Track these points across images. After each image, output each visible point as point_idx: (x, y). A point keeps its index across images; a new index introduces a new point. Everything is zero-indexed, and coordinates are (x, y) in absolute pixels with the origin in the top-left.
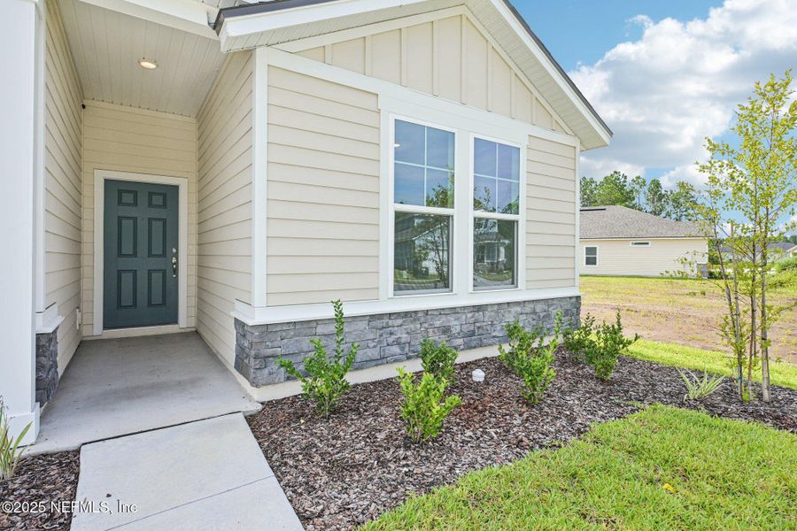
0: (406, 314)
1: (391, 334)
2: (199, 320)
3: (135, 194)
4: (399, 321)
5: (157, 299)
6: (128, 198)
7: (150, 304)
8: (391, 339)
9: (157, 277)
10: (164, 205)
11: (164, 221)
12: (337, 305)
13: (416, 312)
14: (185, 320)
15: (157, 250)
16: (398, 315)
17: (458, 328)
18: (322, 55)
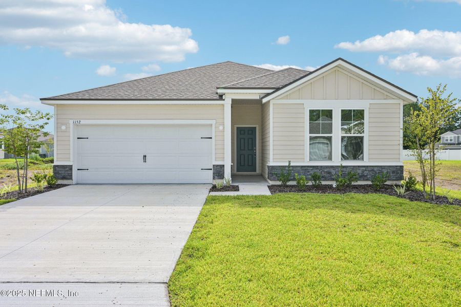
0: (313, 167)
1: (309, 172)
2: (262, 171)
3: (244, 130)
4: (311, 169)
5: (250, 164)
6: (242, 132)
7: (248, 165)
8: (308, 174)
9: (250, 157)
10: (252, 134)
11: (252, 139)
12: (290, 162)
13: (318, 166)
14: (258, 171)
15: (250, 148)
16: (311, 167)
17: (334, 173)
18: (287, 97)
